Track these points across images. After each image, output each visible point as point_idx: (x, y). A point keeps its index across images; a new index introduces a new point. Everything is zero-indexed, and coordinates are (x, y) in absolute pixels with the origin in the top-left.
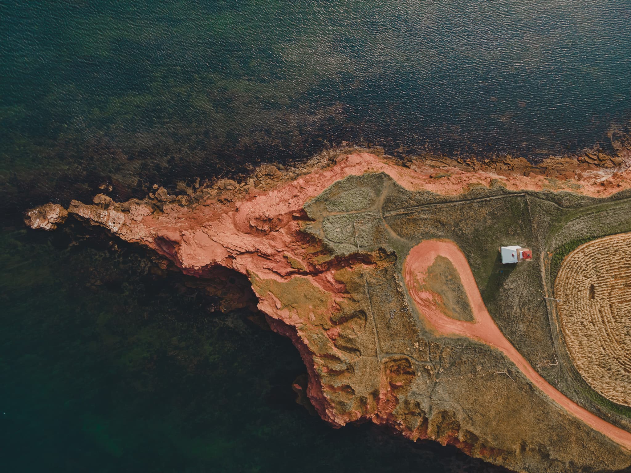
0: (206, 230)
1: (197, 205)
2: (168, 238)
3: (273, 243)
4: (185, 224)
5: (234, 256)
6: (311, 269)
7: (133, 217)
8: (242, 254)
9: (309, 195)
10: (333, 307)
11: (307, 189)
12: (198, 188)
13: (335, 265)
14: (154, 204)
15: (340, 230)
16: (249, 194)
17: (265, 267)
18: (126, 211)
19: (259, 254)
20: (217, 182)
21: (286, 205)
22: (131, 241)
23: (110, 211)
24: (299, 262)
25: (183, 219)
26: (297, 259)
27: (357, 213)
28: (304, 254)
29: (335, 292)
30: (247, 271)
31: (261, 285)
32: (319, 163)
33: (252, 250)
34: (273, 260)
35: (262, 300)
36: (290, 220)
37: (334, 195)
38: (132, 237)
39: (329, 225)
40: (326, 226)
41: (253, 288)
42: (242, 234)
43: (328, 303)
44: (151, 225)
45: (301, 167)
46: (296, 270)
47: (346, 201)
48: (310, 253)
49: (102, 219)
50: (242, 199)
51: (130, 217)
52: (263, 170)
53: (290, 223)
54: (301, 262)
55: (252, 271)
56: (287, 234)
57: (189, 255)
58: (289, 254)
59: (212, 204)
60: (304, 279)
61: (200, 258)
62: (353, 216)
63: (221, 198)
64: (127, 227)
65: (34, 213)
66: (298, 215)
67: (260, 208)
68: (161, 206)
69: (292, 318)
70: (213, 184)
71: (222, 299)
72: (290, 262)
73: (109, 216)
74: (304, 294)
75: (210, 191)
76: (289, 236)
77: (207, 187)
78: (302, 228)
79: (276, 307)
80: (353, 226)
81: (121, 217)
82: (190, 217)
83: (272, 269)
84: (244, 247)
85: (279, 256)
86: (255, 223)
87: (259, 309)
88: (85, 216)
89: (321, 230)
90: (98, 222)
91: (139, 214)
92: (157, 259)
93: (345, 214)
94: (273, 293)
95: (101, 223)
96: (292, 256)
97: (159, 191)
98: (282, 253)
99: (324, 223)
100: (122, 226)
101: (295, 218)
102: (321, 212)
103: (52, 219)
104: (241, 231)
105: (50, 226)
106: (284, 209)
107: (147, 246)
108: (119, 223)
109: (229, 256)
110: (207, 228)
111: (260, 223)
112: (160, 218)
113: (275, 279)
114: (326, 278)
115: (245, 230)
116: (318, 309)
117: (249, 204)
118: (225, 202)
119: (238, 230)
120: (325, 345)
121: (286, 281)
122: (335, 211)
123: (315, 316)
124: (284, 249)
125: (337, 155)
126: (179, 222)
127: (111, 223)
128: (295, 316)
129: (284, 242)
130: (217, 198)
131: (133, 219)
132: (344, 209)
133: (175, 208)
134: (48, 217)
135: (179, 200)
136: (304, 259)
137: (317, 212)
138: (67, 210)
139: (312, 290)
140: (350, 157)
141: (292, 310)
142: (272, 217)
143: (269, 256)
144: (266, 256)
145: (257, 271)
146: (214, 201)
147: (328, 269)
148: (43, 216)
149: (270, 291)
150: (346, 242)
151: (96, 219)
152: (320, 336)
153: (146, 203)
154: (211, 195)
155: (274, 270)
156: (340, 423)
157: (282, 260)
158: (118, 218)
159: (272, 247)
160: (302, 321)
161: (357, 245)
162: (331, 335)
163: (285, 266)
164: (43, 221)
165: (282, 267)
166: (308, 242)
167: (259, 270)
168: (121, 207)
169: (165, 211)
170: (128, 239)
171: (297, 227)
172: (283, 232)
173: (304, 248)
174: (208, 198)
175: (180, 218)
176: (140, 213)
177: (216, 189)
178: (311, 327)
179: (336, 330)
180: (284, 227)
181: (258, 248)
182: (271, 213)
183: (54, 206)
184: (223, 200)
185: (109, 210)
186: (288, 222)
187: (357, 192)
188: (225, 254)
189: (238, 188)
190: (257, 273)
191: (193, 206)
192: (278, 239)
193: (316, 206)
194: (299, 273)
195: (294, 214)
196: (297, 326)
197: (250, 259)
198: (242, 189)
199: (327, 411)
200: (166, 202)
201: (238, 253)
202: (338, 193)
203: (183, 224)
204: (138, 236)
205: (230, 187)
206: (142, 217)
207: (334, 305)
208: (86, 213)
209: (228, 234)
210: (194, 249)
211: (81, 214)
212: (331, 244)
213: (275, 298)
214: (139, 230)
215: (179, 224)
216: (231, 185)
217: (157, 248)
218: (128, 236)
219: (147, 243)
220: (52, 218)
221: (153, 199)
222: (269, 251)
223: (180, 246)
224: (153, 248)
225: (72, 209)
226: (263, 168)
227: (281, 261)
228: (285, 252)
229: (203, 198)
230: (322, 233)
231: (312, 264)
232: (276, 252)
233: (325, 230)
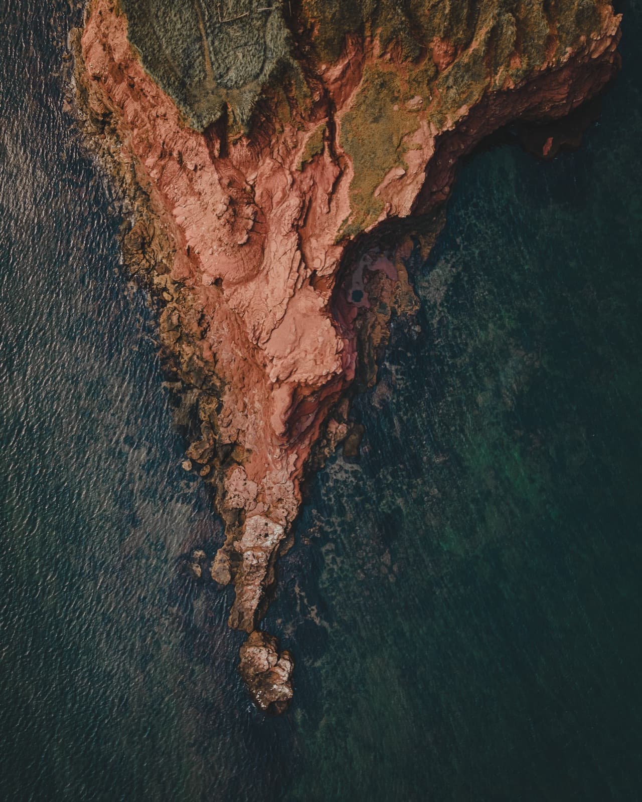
0: (264, 335)
1: (215, 377)
2: (287, 412)
3: (278, 195)
4: (254, 394)
5: (309, 273)
6: (321, 113)
7: (252, 501)
8: (304, 258)
9: (175, 128)
10: (391, 59)
11: (163, 137)
12: (183, 383)
13: (309, 65)
14: (222, 463)
15: (241, 50)
16: (185, 279)
17: (325, 210)
18: (240, 515)
19: (301, 223)
20: (168, 347)
21: (200, 177)
22: (299, 497)
23: (243, 548)
24: (311, 138)
25: (246, 400)
26: (304, 142)
27: (204, 19)
28: (294, 127)
29: (364, 58)
30: (338, 243)
31: (362, 213)
32: (112, 151)
33: (294, 237)
34: (311, 193)
35: (391, 209)
36: (228, 163)
37: (172, 69)
38: (291, 496)
39: (232, 74)
40: (234, 80)
41: (370, 228)
42: (265, 263)
43: (385, 71)
44: (264, 461)
45: (121, 186)
46: (326, 143)
47: (180, 42)
48: (291, 114)
49: (261, 560)
50: (195, 294)
51: (252, 507)
52: (134, 260)
53: (234, 163)
54: (309, 134)
55: (336, 234)
56: (256, 168)
57: (315, 361)
58: (297, 160)
59: (210, 348)
60: (343, 125)
61: (321, 339)
62: (210, 27)
63: (198, 333)
64: (271, 509)
65: (261, 697)
66: (217, 146)
67: (212, 228)
68: (225, 449)
69: (420, 143)
70: (172, 354)
71: (394, 313)
72: (313, 156)
73: (253, 548)
74: (372, 122)
75: (186, 358)
76: (260, 164)
77: (178, 364)
78: (242, 132)
79: (402, 177)
80: (228, 23)
81: (254, 522)
82: (240, 386)
83: (328, 194)
84: (290, 255)
85: (301, 182)
86: (241, 234)
87: (409, 214)
88: (257, 596)
89: (243, 89)
90: (267, 568)
91: (245, 489)
92: (328, 445)
93: (207, 43)
94: (376, 187)
95: (269, 561)
96: (300, 154)
97: (195, 456)
98: (296, 176)
99: (229, 84)
100: (272, 519)
101: (224, 152)
102: (208, 93)
103: (271, 659)
104: (260, 265)
105: (285, 662)
106: (208, 179)
107: (305, 464)
108: (266, 524)
109: (311, 284)
110: (260, 333)
111: (242, 223)
112: (247, 446)
113: (348, 185)
114: (336, 80)
115: (257, 257)
116: (399, 91)
117: (205, 259)
118: (205, 325)
119: (259, 272)
120: (467, 68)
121: (350, 164)
122: (202, 64)
123: (413, 97)
124: (287, 172)
125: (91, 117)
126: (253, 408)
127: (267, 540)
128: (417, 138)
129: (274, 171)
130: (198, 342)
131: (255, 500)
132: (197, 46)
133: (226, 420)
134: (266, 668)
135: (209, 416)
136: (302, 128)
137: (208, 101)
138: (249, 635)
139: (363, 108)
140: (94, 71)
141: (405, 147)
142: (226, 196)
143: (304, 201)
144: (305, 209)
145: (335, 225)
146: (205, 346)
147: (320, 78)
148: (265, 677)
149: (373, 193)
150: (262, 34)
151: (263, 571)
152: (451, 81)
153: (221, 480)
154: (194, 354)
155: (330, 189)
156: (618, 24)
157: (309, 175)
158: (255, 529)
159: (285, 197)
160: (424, 123)
161: (265, 11)
162: (448, 59)
163: (320, 168)
164: (275, 677)
165: (322, 174)
166: (269, 119)
167: (334, 220)
168: (233, 529)
169: (234, 439)
170: (296, 503)
171: (242, 146)
172: (253, 177)
173: (282, 127)
174: (200, 358)
175: (245, 406)
176: (241, 488)
177: (181, 347)
178: (435, 103)
179: (436, 48)
180: (243, 175)
181: (290, 225)
182: (218, 200)
183: (243, 660)
184: (202, 329)
185: (241, 550)
186: (234, 167)
187: (162, 23)
188: (308, 292)
189: (175, 305)
190: (339, 223)
191: (218, 384)
192: (269, 186)
193: (196, 105)
194: (332, 139)
195: (216, 153)
196: (435, 133)
197: (313, 241)
198: (176, 296)
199: (595, 56)
200: (215, 440)
201: (303, 265)
202: (167, 61)
203: (256, 398)
204: (288, 483)
205: (175, 319)
206: (249, 483)
207: (388, 56)
208: (251, 594)
209: (267, 290)
210: (303, 354)
211: (255, 603)
212: (269, 67)
213: (386, 182)
214: (275, 483)
215: (257, 405)
216: (169, 317)
217: (307, 442)
218: (290, 505)
219: (299, 464)
220: (267, 659)
221: (213, 468)
222: (294, 201)
223: (299, 383)
224: (309, 450)
225: (247, 623)
226: (131, 259)
227: (312, 177)
228: (294, 169)
229: (201, 369)
230: (248, 87)
231: (312, 110)
232: (295, 187)
233: (242, 82)
